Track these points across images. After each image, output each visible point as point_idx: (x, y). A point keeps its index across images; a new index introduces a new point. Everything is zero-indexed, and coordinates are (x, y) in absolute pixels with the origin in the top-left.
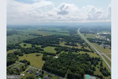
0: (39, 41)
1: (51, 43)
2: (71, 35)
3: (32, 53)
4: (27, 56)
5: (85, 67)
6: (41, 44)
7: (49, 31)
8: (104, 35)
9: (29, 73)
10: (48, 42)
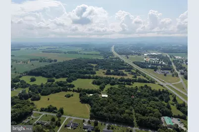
0: (57, 70)
1: (80, 72)
2: (106, 57)
3: (55, 93)
4: (49, 99)
5: (158, 106)
6: (63, 76)
7: (65, 53)
8: (154, 56)
9: (70, 128)
10: (75, 72)
